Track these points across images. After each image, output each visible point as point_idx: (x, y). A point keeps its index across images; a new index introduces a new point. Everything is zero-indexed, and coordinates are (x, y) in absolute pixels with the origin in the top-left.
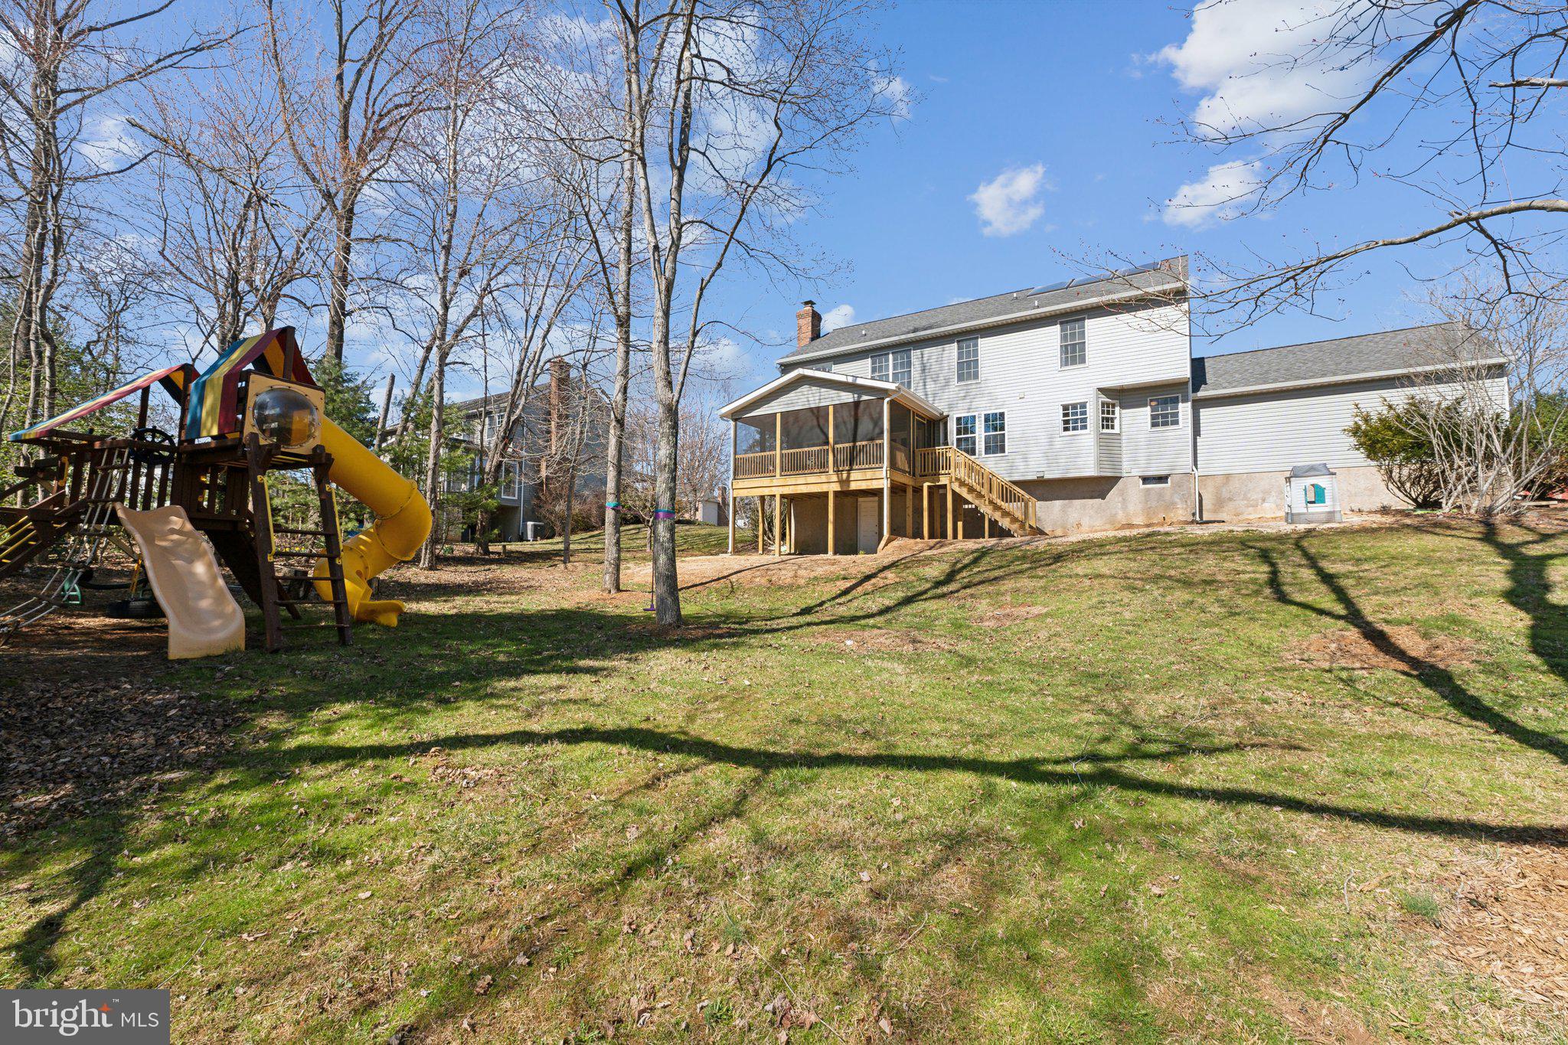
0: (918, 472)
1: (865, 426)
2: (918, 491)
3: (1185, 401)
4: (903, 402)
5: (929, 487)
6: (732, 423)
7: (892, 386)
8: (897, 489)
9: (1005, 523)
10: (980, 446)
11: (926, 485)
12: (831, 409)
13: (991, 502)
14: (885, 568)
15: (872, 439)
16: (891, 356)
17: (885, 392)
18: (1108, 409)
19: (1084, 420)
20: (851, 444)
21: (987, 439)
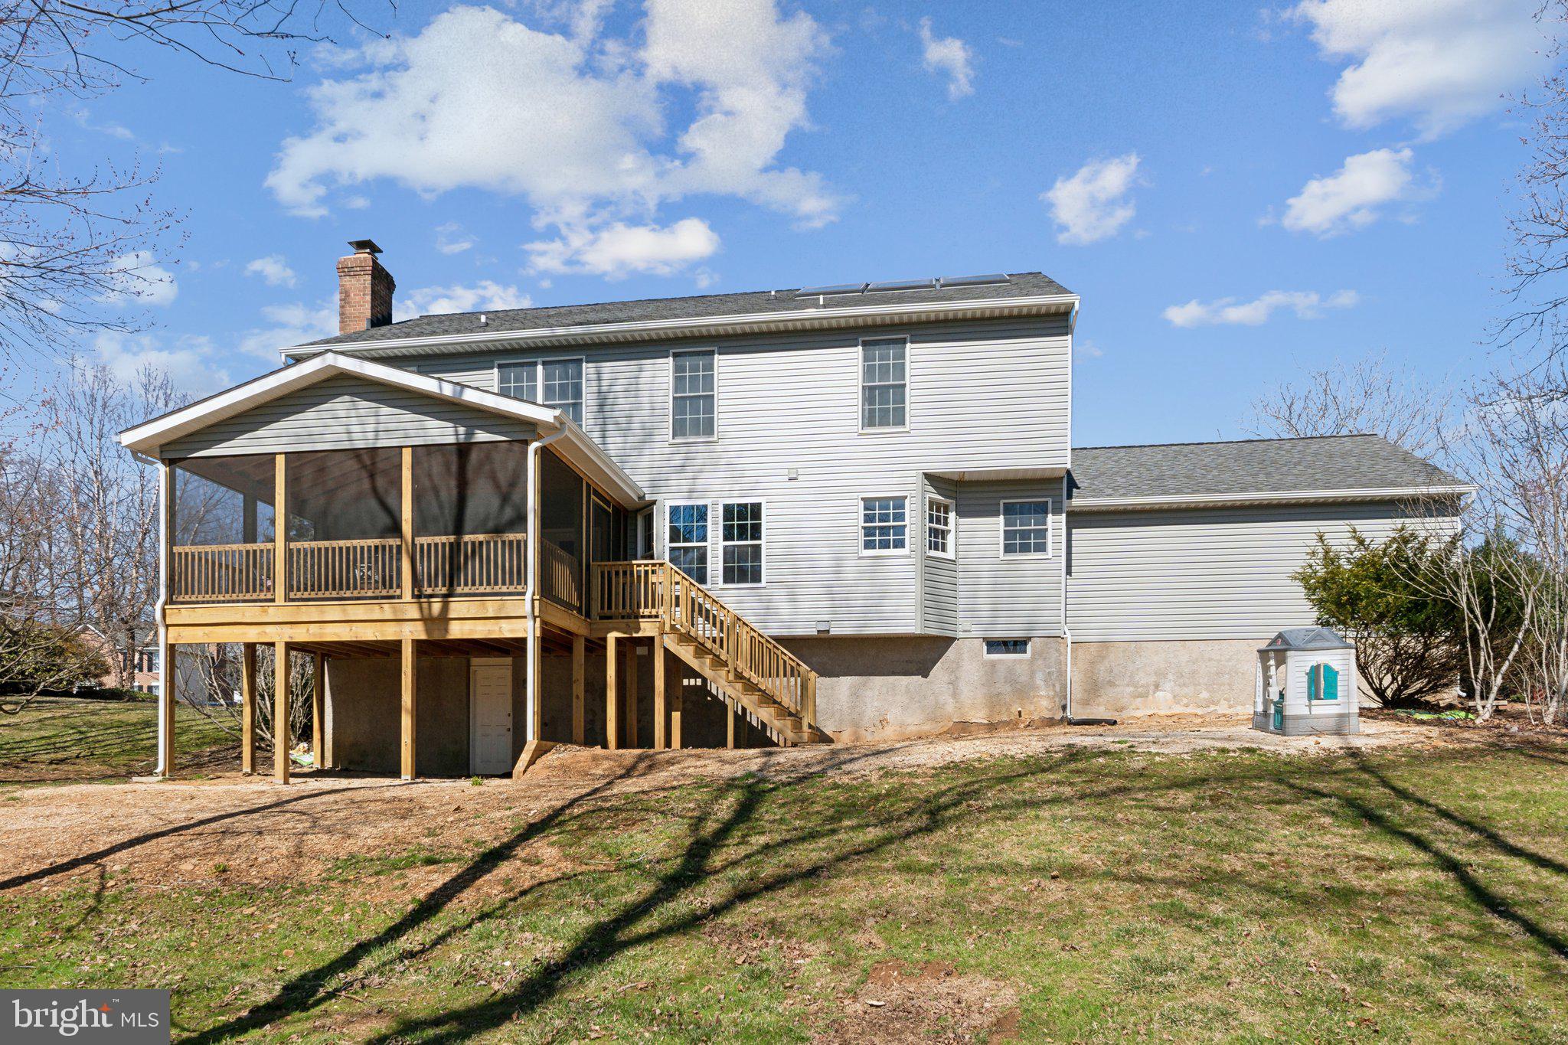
0: (596, 608)
1: (482, 499)
2: (596, 648)
3: (1057, 511)
4: (568, 457)
5: (618, 640)
6: (162, 470)
7: (547, 415)
8: (554, 643)
9: (761, 715)
10: (715, 565)
11: (612, 637)
12: (407, 456)
13: (739, 676)
14: (533, 830)
15: (498, 530)
16: (540, 368)
17: (530, 427)
18: (937, 513)
19: (900, 530)
20: (452, 538)
21: (728, 554)
